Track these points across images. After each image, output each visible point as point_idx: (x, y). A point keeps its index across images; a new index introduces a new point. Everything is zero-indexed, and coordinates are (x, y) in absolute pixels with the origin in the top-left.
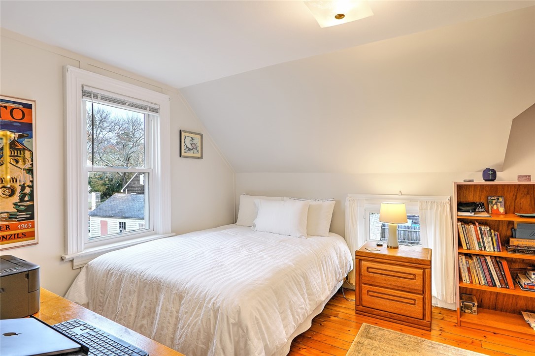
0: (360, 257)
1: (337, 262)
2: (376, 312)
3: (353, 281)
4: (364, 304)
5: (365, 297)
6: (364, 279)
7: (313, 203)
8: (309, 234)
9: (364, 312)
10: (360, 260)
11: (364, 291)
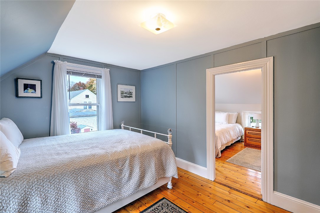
0: (246, 129)
1: (238, 131)
2: (251, 145)
3: (243, 138)
4: (247, 143)
5: (247, 141)
6: (247, 136)
7: (230, 113)
8: (229, 123)
9: (247, 145)
10: (246, 130)
11: (247, 139)
